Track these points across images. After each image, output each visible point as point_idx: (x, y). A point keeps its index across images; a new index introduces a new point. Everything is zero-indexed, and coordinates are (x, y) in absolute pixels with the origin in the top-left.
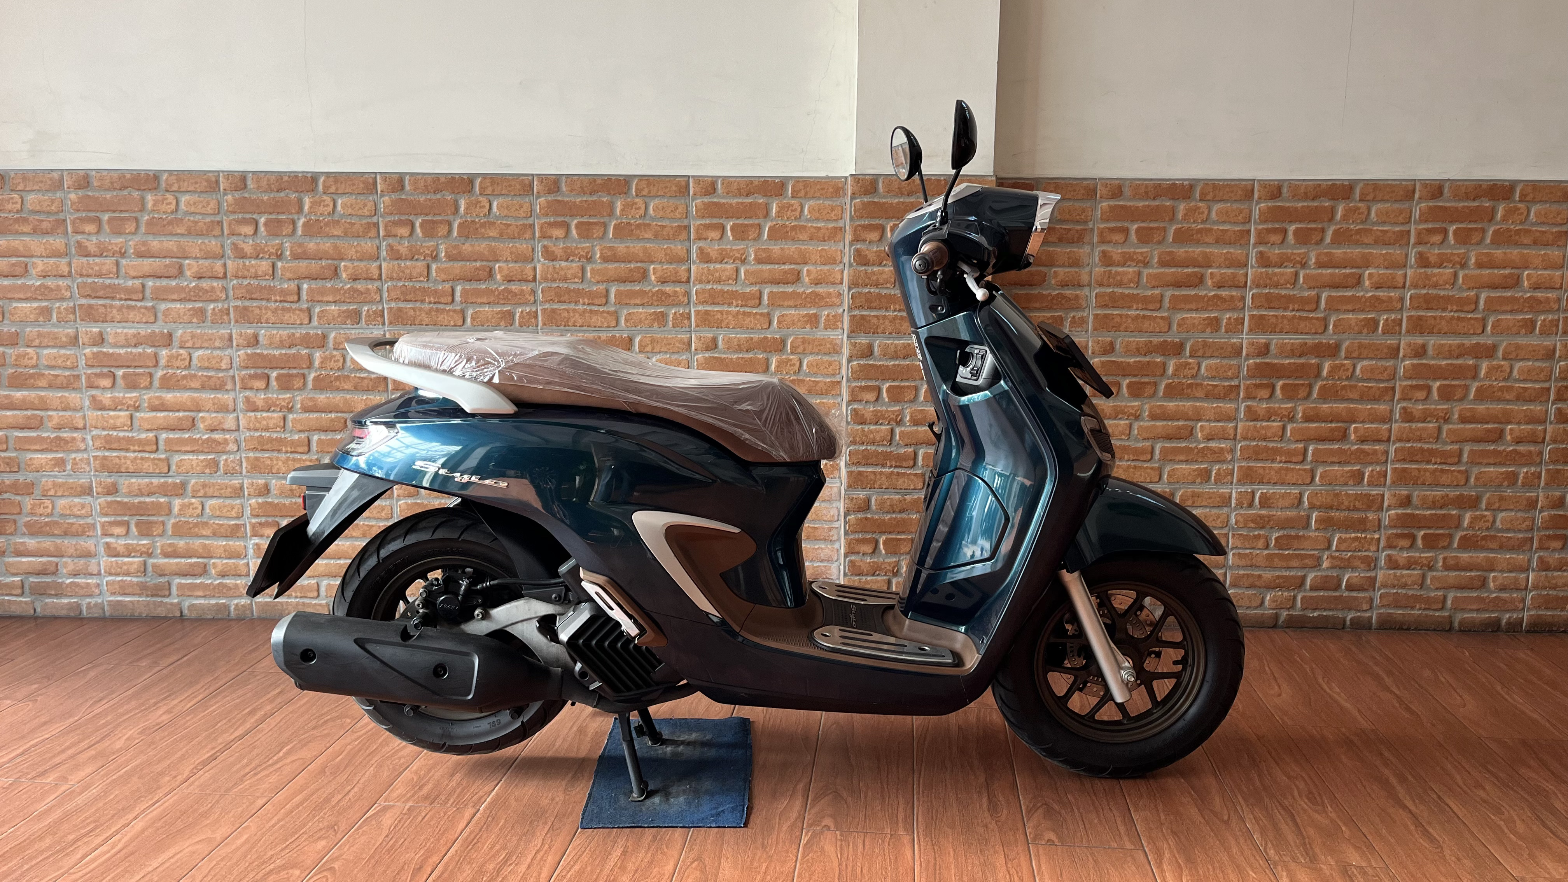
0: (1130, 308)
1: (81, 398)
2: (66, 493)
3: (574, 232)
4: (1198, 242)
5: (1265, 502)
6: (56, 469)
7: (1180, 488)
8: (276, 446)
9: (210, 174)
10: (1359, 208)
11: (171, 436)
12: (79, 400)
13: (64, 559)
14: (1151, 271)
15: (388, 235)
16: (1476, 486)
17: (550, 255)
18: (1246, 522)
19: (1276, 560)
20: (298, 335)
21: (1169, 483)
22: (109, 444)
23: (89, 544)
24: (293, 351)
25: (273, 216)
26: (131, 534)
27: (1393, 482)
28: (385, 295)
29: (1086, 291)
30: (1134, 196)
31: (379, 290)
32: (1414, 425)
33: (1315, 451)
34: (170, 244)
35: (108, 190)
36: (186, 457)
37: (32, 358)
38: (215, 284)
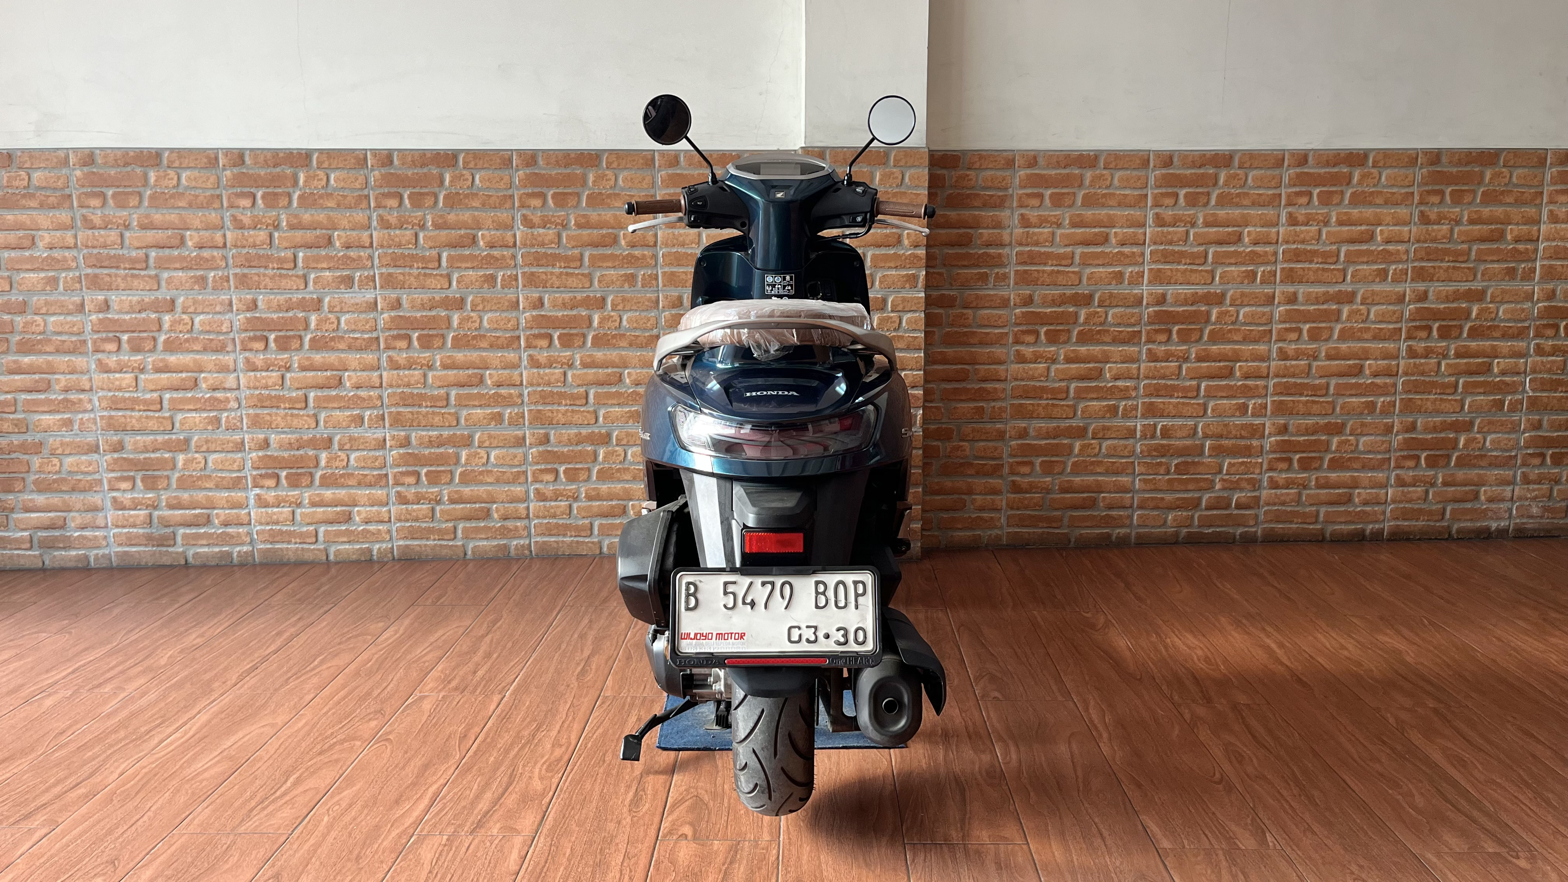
0: (1045, 264)
1: (88, 362)
2: (73, 452)
3: (550, 202)
4: (1103, 206)
5: (1166, 433)
6: (64, 429)
7: (1092, 423)
8: (274, 402)
9: (210, 152)
10: (1238, 175)
11: (175, 396)
12: (85, 364)
13: (72, 514)
14: (1063, 231)
15: (378, 206)
16: (1341, 414)
17: (528, 223)
18: (1149, 451)
19: (1176, 484)
20: (295, 300)
21: (1083, 418)
22: (115, 404)
23: (96, 499)
24: (290, 314)
25: (270, 190)
26: (136, 488)
27: (1272, 413)
28: (376, 261)
29: (1007, 250)
30: (1048, 166)
31: (371, 257)
32: (1288, 363)
33: (1207, 386)
34: (172, 217)
35: (113, 167)
36: (189, 415)
37: (39, 325)
38: (215, 253)
